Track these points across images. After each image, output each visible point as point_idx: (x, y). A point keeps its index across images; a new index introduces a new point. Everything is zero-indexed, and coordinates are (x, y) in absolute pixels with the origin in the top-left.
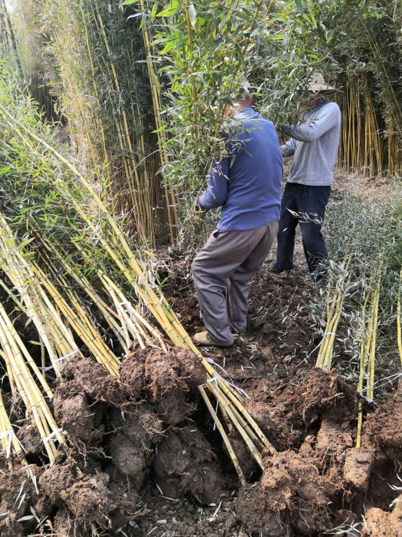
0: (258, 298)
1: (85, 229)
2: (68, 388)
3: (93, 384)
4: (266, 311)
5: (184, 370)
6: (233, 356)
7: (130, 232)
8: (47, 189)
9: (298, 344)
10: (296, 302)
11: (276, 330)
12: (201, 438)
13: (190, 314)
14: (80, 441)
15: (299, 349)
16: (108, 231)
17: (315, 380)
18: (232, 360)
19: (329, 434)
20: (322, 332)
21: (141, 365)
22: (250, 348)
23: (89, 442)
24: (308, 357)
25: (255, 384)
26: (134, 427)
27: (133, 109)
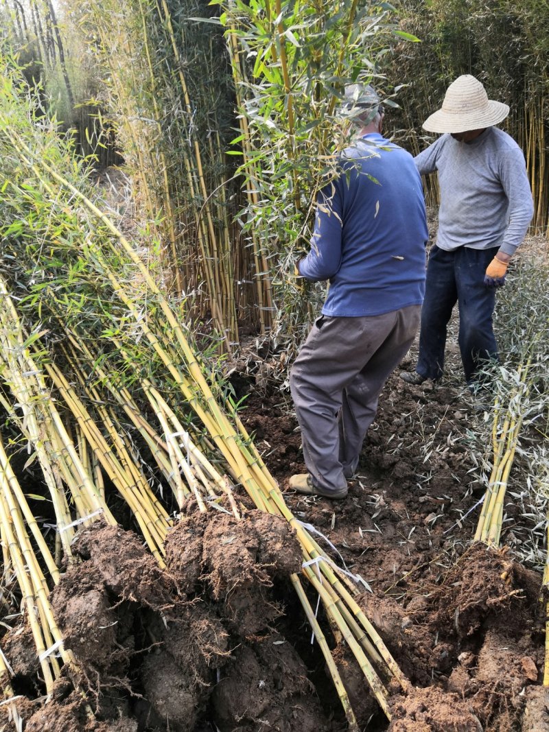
0: (388, 421)
1: (123, 319)
2: (77, 577)
3: (118, 571)
4: (400, 441)
5: (265, 550)
6: (347, 512)
7: (193, 322)
8: (74, 255)
9: (447, 497)
10: (447, 430)
11: (413, 472)
12: (291, 655)
13: (284, 441)
14: (91, 668)
15: (449, 505)
16: (160, 320)
17: (476, 564)
18: (345, 519)
19: (498, 657)
20: (486, 480)
21: (198, 540)
22: (374, 500)
23: (106, 668)
24: (463, 518)
25: (379, 557)
26: (182, 642)
27: (210, 139)
